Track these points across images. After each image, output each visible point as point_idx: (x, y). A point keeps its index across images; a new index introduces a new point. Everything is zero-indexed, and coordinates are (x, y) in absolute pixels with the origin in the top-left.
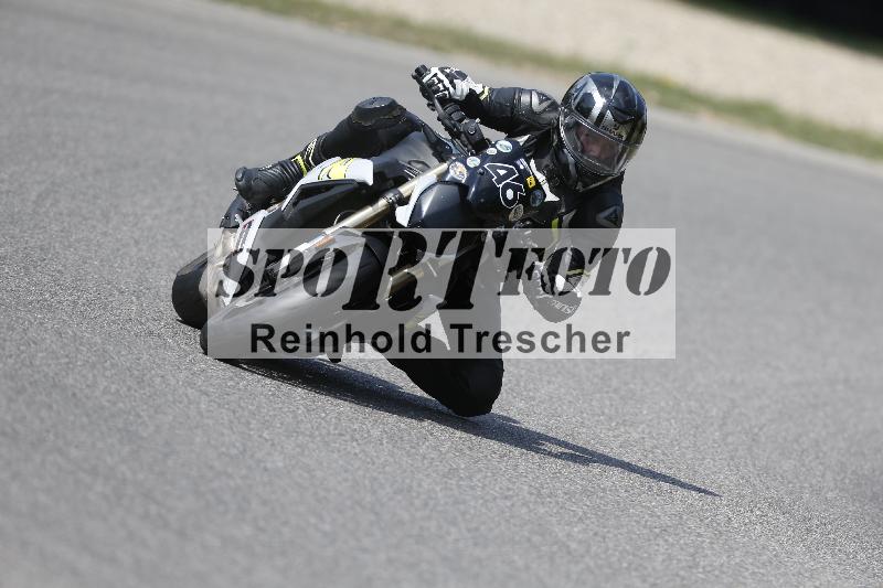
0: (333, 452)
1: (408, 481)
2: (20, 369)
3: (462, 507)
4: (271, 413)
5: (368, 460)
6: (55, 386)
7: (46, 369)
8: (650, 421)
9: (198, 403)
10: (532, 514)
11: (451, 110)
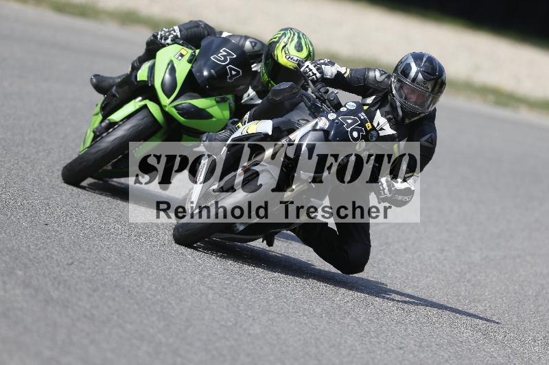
0: (291, 323)
1: (338, 340)
2: (95, 276)
3: (372, 355)
4: (253, 300)
5: (314, 327)
6: (117, 286)
7: (112, 276)
8: (491, 299)
9: (207, 295)
10: (416, 358)
11: (319, 86)
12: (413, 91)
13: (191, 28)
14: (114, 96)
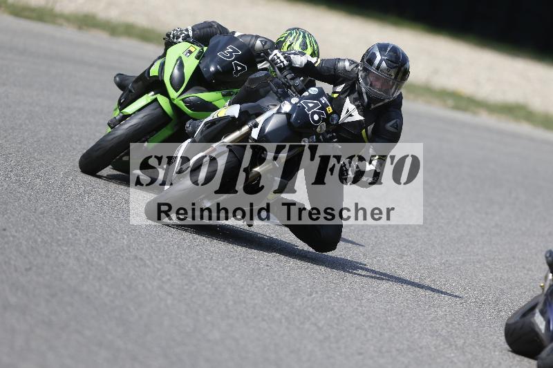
11: (286, 73)
12: (378, 78)
13: (203, 28)
14: (130, 91)
